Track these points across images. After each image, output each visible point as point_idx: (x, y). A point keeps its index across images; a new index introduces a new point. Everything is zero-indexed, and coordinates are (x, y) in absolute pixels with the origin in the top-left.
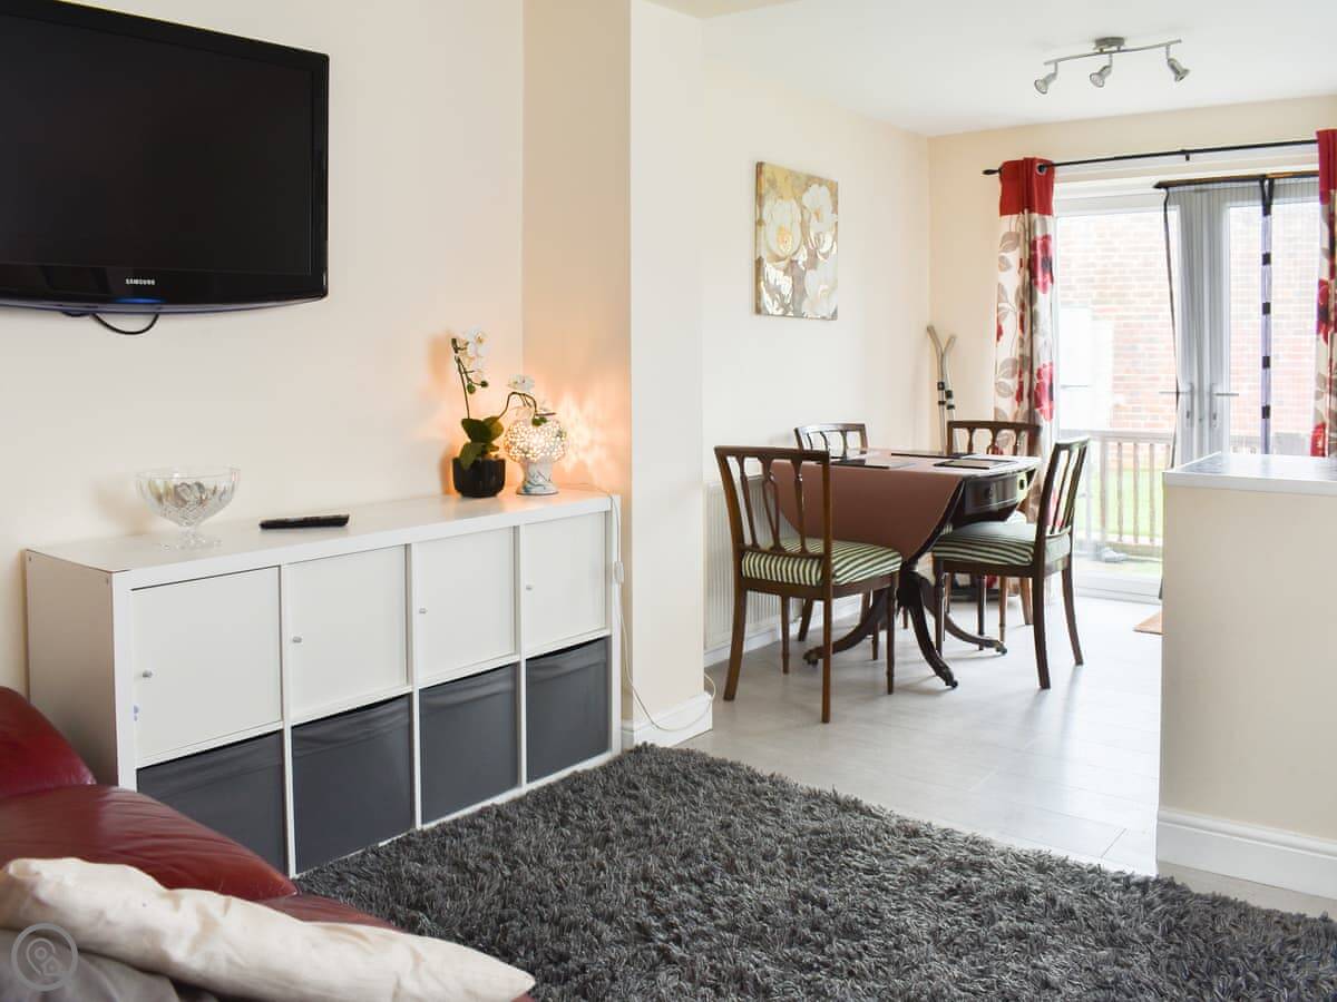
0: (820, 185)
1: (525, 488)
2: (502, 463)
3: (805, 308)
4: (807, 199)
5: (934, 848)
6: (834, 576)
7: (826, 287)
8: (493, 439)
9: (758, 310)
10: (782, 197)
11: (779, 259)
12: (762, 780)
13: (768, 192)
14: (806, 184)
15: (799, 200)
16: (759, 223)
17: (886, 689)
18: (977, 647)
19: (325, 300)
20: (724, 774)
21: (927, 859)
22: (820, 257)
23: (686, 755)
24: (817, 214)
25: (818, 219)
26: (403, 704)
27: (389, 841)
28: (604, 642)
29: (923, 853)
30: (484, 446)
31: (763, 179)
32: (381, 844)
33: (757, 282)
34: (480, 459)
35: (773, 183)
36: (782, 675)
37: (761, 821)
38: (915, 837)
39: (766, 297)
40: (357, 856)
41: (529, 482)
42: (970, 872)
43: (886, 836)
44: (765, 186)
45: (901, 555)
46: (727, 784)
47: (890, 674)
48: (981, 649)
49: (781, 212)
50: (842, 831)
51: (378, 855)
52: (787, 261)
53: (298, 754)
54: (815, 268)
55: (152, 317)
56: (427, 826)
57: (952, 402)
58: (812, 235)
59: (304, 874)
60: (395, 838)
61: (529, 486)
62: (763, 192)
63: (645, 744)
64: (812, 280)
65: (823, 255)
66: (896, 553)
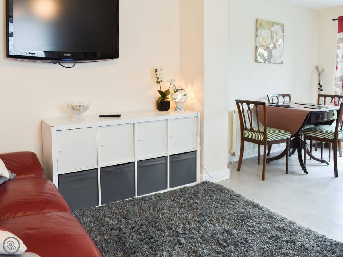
0: (277, 25)
1: (176, 109)
2: (169, 102)
3: (272, 60)
4: (273, 29)
5: (275, 223)
6: (267, 138)
7: (279, 54)
8: (167, 95)
9: (256, 61)
10: (264, 29)
11: (263, 46)
12: (234, 195)
13: (259, 27)
14: (273, 25)
15: (270, 30)
16: (257, 36)
17: (285, 172)
18: (320, 162)
19: (118, 59)
20: (224, 192)
21: (271, 226)
22: (277, 46)
23: (217, 185)
24: (276, 33)
25: (277, 35)
26: (132, 164)
27: (128, 199)
28: (195, 152)
29: (271, 223)
30: (164, 98)
31: (257, 24)
32: (125, 200)
33: (256, 53)
34: (163, 101)
35: (261, 25)
36: (257, 165)
37: (227, 207)
38: (271, 218)
39: (259, 57)
40: (118, 202)
41: (177, 108)
42: (282, 232)
43: (262, 217)
44: (258, 25)
45: (291, 134)
46: (224, 195)
47: (287, 168)
48: (321, 163)
49: (264, 33)
50: (249, 214)
51: (124, 203)
52: (266, 47)
53: (102, 175)
54: (276, 49)
55: (74, 64)
56: (139, 197)
57: (321, 88)
58: (275, 40)
59: (103, 205)
60: (129, 199)
61: (177, 109)
62: (258, 27)
63: (206, 181)
64: (274, 52)
65: (278, 45)
66: (289, 133)
